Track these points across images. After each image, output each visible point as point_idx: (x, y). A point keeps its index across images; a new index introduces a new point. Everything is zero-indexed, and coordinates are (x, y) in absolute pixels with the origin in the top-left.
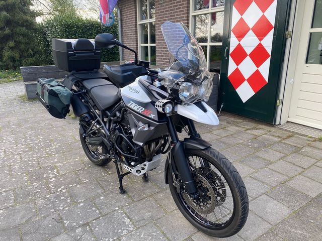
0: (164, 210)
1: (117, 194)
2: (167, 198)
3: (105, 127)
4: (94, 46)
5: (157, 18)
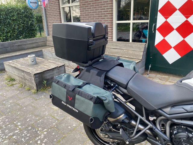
3: (156, 130)
5: (81, 3)
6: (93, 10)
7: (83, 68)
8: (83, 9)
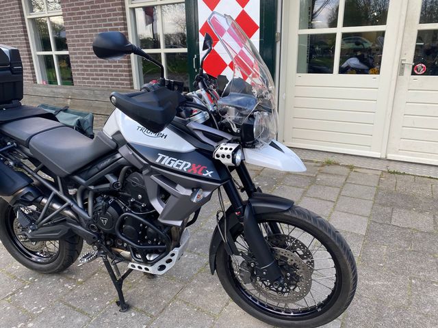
0: (209, 314)
1: (116, 314)
2: (202, 294)
3: (75, 206)
4: (8, 55)
5: (66, 10)
6: (91, 26)
8: (70, 23)
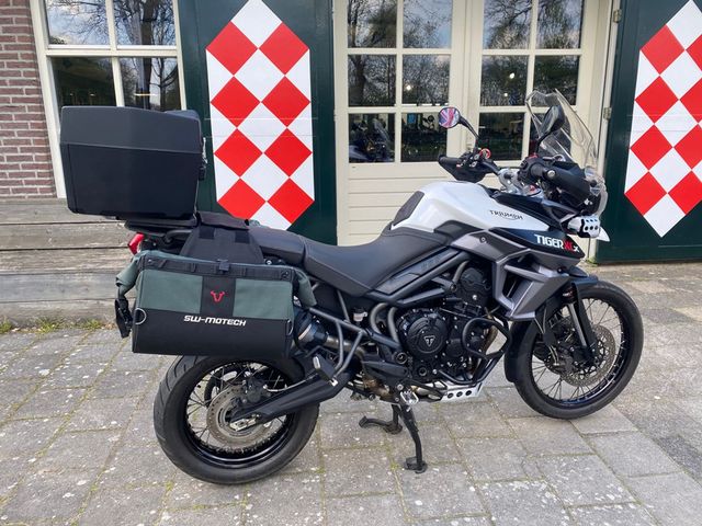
3: (375, 335)
7: (189, 231)
